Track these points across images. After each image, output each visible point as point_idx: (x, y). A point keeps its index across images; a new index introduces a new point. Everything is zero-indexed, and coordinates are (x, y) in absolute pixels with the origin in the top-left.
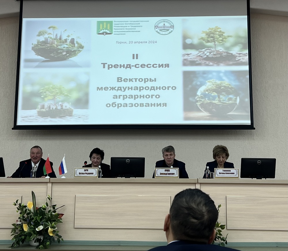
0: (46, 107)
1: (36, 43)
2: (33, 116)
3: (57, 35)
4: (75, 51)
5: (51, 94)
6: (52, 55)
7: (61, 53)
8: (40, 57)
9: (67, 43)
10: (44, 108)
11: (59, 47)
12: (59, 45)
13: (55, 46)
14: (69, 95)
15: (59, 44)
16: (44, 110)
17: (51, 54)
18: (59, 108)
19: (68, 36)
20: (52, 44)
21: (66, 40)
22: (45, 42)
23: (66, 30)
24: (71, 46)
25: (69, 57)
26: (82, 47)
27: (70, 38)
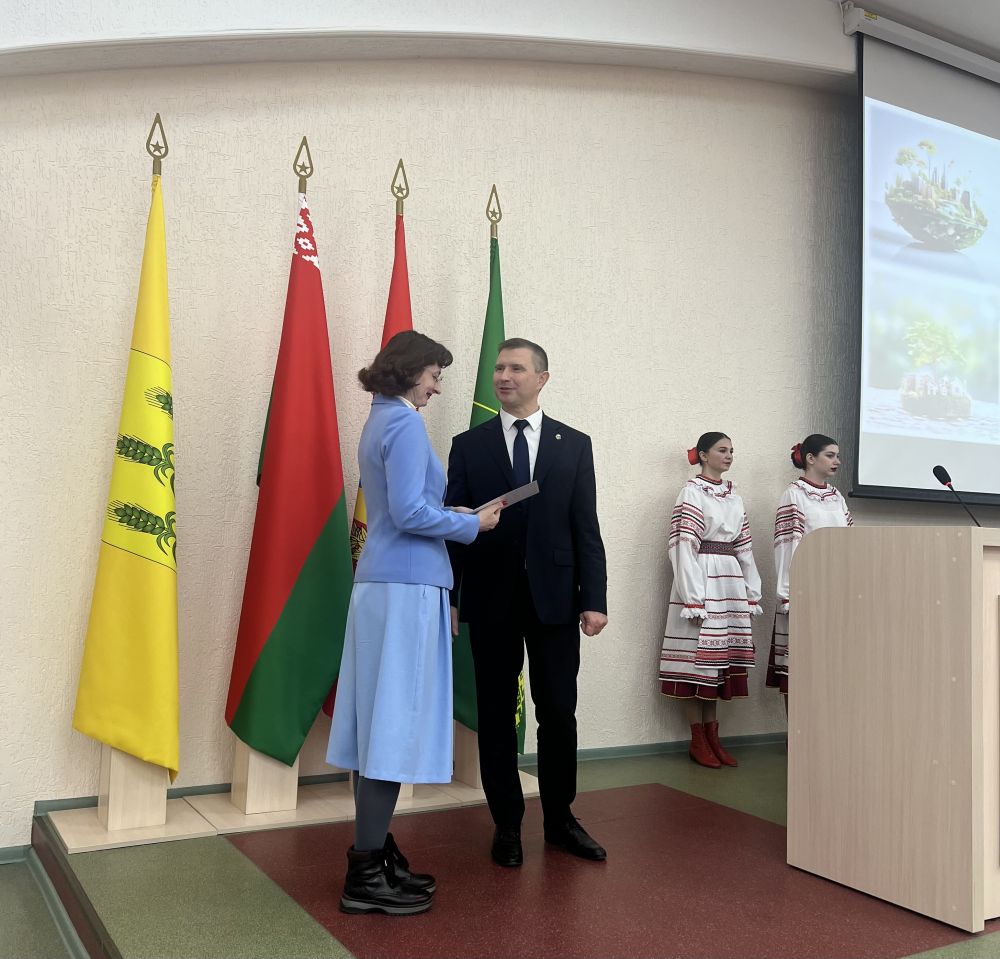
0: (918, 386)
1: (895, 186)
2: (893, 410)
3: (936, 172)
4: (971, 230)
5: (928, 350)
6: (927, 229)
7: (945, 229)
8: (901, 231)
9: (954, 203)
10: (914, 390)
11: (941, 210)
12: (941, 204)
13: (934, 206)
14: (962, 356)
15: (941, 200)
16: (915, 394)
17: (925, 226)
18: (944, 392)
19: (958, 183)
20: (927, 197)
21: (954, 191)
22: (912, 187)
23: (952, 162)
24: (963, 214)
25: (960, 245)
26: (982, 222)
27: (961, 190)
